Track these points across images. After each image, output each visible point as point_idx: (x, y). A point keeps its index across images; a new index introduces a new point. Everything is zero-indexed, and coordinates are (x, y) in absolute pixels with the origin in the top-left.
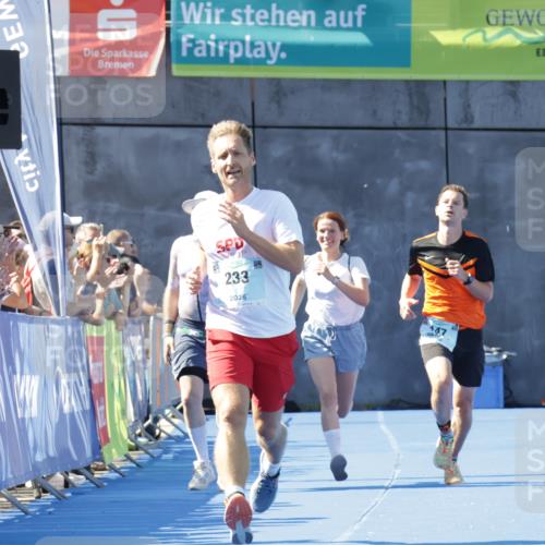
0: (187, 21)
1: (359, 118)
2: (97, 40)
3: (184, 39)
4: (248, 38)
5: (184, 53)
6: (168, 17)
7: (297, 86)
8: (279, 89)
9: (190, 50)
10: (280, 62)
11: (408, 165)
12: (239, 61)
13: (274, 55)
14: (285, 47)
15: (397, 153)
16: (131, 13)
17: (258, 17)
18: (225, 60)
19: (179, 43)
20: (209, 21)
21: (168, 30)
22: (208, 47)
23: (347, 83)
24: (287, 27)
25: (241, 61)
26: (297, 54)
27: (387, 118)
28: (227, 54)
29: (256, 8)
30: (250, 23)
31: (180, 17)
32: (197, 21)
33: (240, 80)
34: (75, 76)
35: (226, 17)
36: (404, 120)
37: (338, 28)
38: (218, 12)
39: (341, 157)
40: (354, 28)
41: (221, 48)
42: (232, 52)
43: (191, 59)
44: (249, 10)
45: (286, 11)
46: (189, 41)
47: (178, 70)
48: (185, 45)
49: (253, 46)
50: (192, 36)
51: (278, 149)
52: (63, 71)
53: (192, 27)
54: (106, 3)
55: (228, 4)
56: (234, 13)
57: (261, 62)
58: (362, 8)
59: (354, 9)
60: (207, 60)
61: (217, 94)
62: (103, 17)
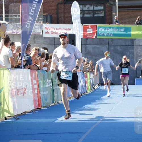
0: (99, 30)
1: (124, 44)
2: (87, 33)
3: (99, 33)
4: (108, 33)
5: (99, 35)
6: (97, 30)
7: (115, 39)
8: (112, 40)
9: (100, 34)
10: (112, 36)
11: (131, 51)
12: (107, 36)
13: (112, 35)
15: (129, 49)
16: (92, 29)
17: (109, 30)
18: (105, 36)
19: (98, 33)
20: (102, 30)
21: (97, 32)
22: (102, 34)
23: (122, 39)
24: (113, 31)
26: (115, 35)
27: (127, 44)
28: (105, 35)
29: (109, 28)
30: (108, 31)
31: (98, 30)
32: (101, 30)
33: (106, 39)
35: (105, 30)
36: (130, 44)
37: (121, 31)
38: (104, 29)
39: (121, 49)
40: (123, 31)
41: (104, 34)
42: (106, 35)
43: (100, 36)
44: (108, 29)
45: (113, 29)
46: (100, 33)
47: (98, 37)
48: (99, 34)
49: (109, 34)
50: (100, 32)
51: (112, 48)
52: (82, 37)
53: (100, 31)
54: (88, 28)
55: (105, 28)
56: (106, 29)
57: (110, 36)
58: (124, 28)
59: (123, 28)
60: (102, 36)
61: (104, 40)
62: (88, 30)
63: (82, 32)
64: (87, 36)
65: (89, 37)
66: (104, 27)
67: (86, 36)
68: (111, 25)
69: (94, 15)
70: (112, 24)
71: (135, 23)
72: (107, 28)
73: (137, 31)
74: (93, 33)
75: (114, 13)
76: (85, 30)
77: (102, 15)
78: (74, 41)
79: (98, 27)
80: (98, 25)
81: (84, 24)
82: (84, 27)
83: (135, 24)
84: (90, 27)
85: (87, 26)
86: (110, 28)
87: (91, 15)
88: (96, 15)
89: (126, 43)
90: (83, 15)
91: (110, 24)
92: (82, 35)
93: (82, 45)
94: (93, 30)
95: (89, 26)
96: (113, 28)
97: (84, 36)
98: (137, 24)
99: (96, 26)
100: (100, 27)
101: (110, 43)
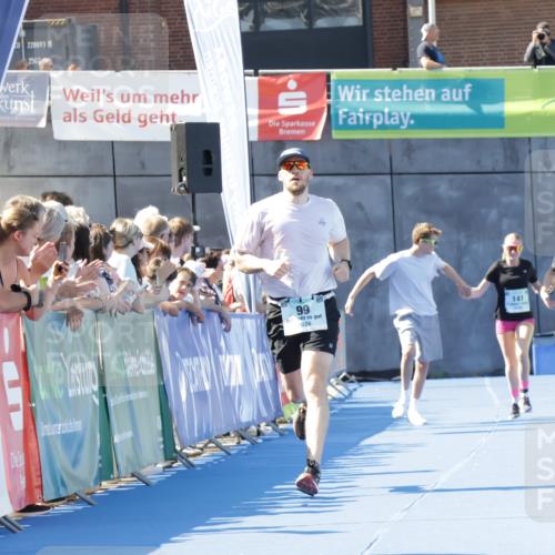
0: (343, 99)
1: (468, 166)
2: (278, 114)
3: (340, 112)
4: (386, 110)
5: (341, 122)
6: (329, 97)
7: (423, 143)
8: (409, 147)
9: (345, 120)
10: (410, 127)
11: (505, 200)
12: (380, 127)
13: (405, 122)
14: (413, 116)
15: (496, 190)
16: (302, 95)
17: (393, 94)
18: (370, 126)
19: (337, 115)
20: (358, 99)
21: (329, 106)
22: (358, 118)
24: (414, 101)
25: (382, 127)
26: (422, 121)
27: (488, 165)
28: (371, 122)
29: (392, 88)
30: (387, 99)
31: (337, 97)
32: (350, 99)
33: (381, 141)
34: (262, 141)
35: (371, 95)
36: (500, 168)
37: (452, 102)
38: (365, 92)
39: (454, 194)
40: (463, 102)
41: (367, 118)
42: (375, 120)
43: (346, 127)
44: (387, 90)
45: (414, 90)
46: (345, 113)
47: (336, 135)
48: (341, 117)
49: (390, 116)
50: (346, 110)
51: (410, 189)
52: (254, 137)
53: (346, 104)
54: (284, 88)
55: (372, 86)
56: (376, 92)
57: (396, 127)
58: (468, 87)
59: (463, 88)
60: (358, 127)
61: (365, 151)
62: (282, 97)
63: (254, 111)
64: (281, 132)
65: (288, 132)
66: (364, 84)
67: (275, 130)
68: (399, 69)
69: (310, 19)
70: (405, 64)
71: (525, 59)
72: (383, 89)
73: (535, 96)
74: (312, 116)
75: (414, 11)
76: (268, 99)
77: (354, 21)
78: (214, 159)
79: (332, 84)
80: (335, 73)
81: (260, 71)
82: (261, 84)
83: (521, 63)
84: (292, 84)
85: (281, 80)
86: (396, 84)
87: (299, 23)
88: (321, 23)
89: (479, 162)
90: (257, 22)
91: (395, 69)
92: (254, 123)
93: (252, 175)
94: (309, 101)
95: (291, 77)
96: (414, 84)
97: (263, 128)
98: (535, 61)
99: (325, 79)
100: (343, 82)
101: (401, 164)
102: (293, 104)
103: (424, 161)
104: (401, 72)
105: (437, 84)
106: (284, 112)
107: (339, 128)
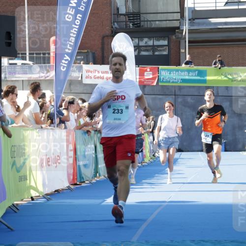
1: (196, 94)
6: (158, 73)
7: (184, 87)
8: (180, 88)
9: (163, 80)
10: (180, 82)
12: (172, 82)
14: (181, 79)
16: (151, 73)
17: (176, 73)
18: (169, 82)
19: (161, 79)
20: (166, 74)
21: (158, 76)
22: (166, 79)
23: (194, 87)
24: (182, 75)
25: (173, 82)
26: (184, 81)
30: (175, 75)
31: (161, 74)
32: (164, 74)
33: (172, 86)
35: (170, 73)
37: (192, 76)
38: (168, 72)
39: (192, 101)
40: (196, 76)
41: (169, 79)
42: (171, 80)
43: (163, 82)
44: (174, 72)
46: (163, 78)
47: (160, 84)
49: (175, 79)
51: (180, 100)
53: (163, 76)
55: (170, 71)
57: (177, 82)
58: (197, 72)
59: (195, 72)
60: (166, 82)
61: (168, 89)
62: (146, 73)
63: (138, 77)
64: (145, 83)
65: (147, 83)
66: (168, 70)
67: (143, 82)
69: (154, 52)
70: (179, 65)
73: (215, 75)
74: (153, 79)
75: (182, 51)
76: (142, 74)
77: (165, 53)
79: (159, 70)
80: (161, 67)
81: (140, 66)
83: (211, 66)
84: (148, 70)
85: (145, 69)
86: (177, 71)
87: (150, 53)
88: (157, 53)
89: (199, 93)
90: (139, 52)
91: (177, 66)
92: (138, 80)
95: (148, 68)
96: (182, 71)
100: (162, 70)
101: (178, 93)
102: (148, 75)
103: (184, 92)
104: (178, 67)
105: (189, 71)
106: (146, 77)
107: (161, 82)
